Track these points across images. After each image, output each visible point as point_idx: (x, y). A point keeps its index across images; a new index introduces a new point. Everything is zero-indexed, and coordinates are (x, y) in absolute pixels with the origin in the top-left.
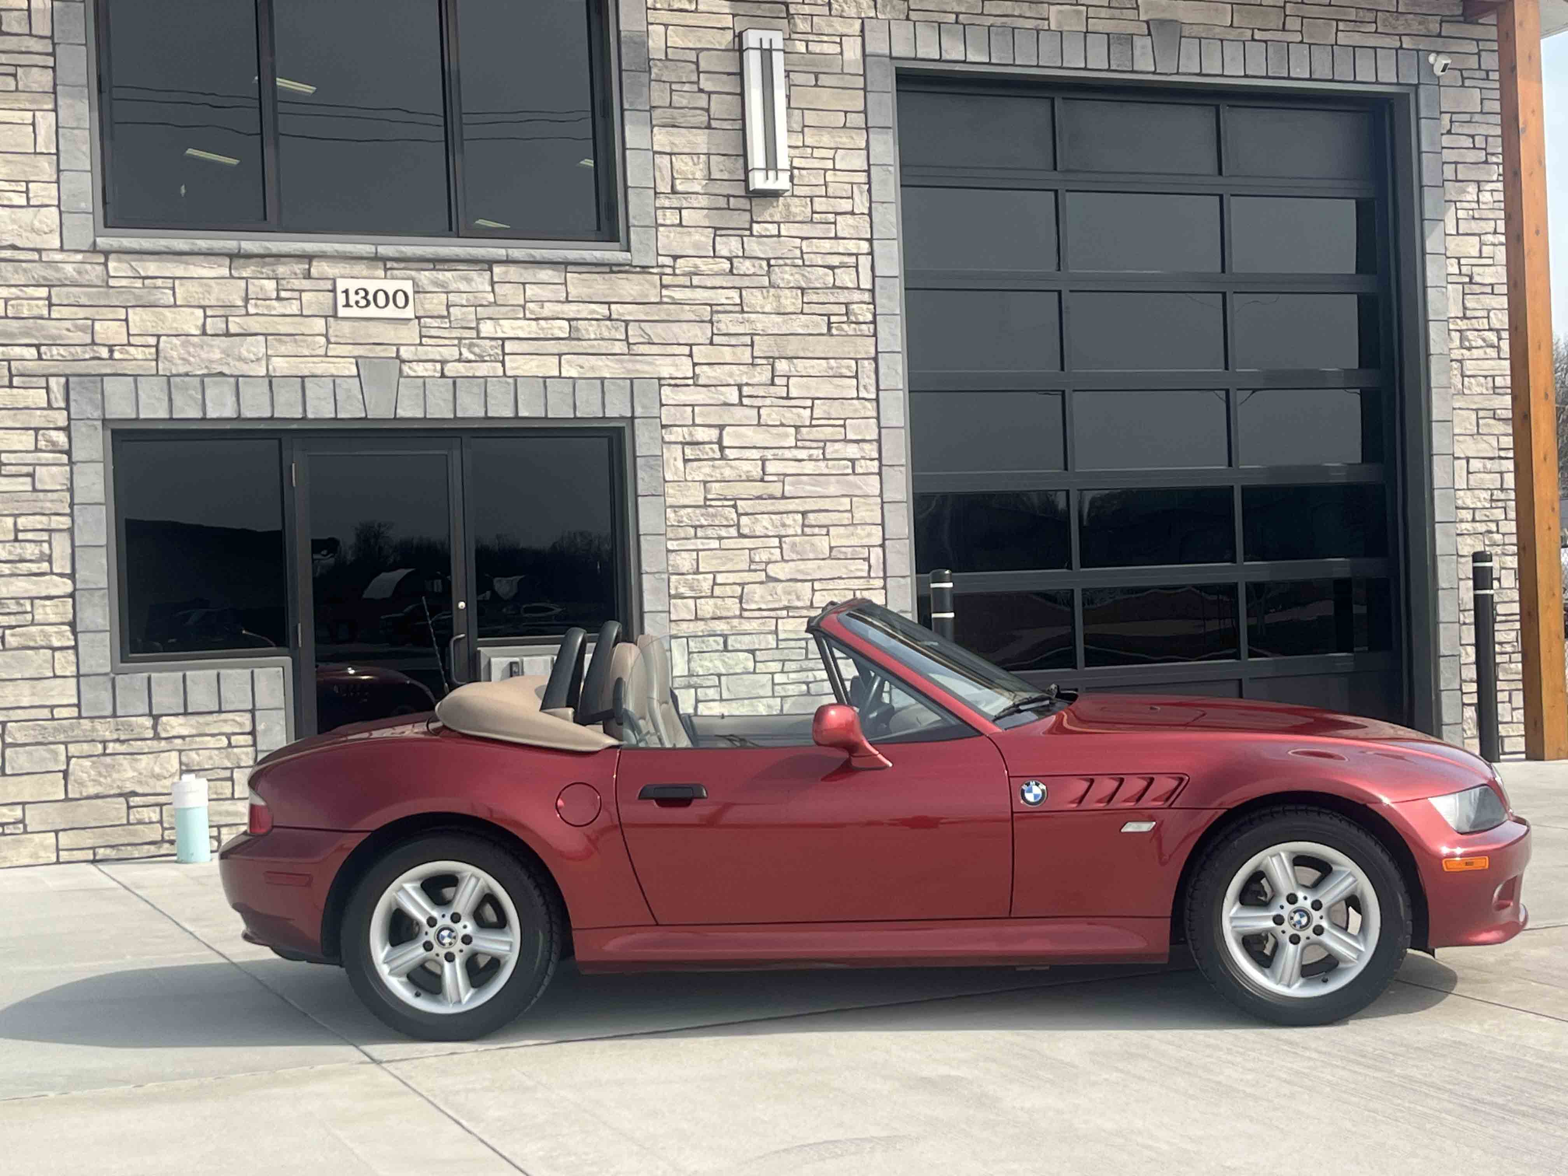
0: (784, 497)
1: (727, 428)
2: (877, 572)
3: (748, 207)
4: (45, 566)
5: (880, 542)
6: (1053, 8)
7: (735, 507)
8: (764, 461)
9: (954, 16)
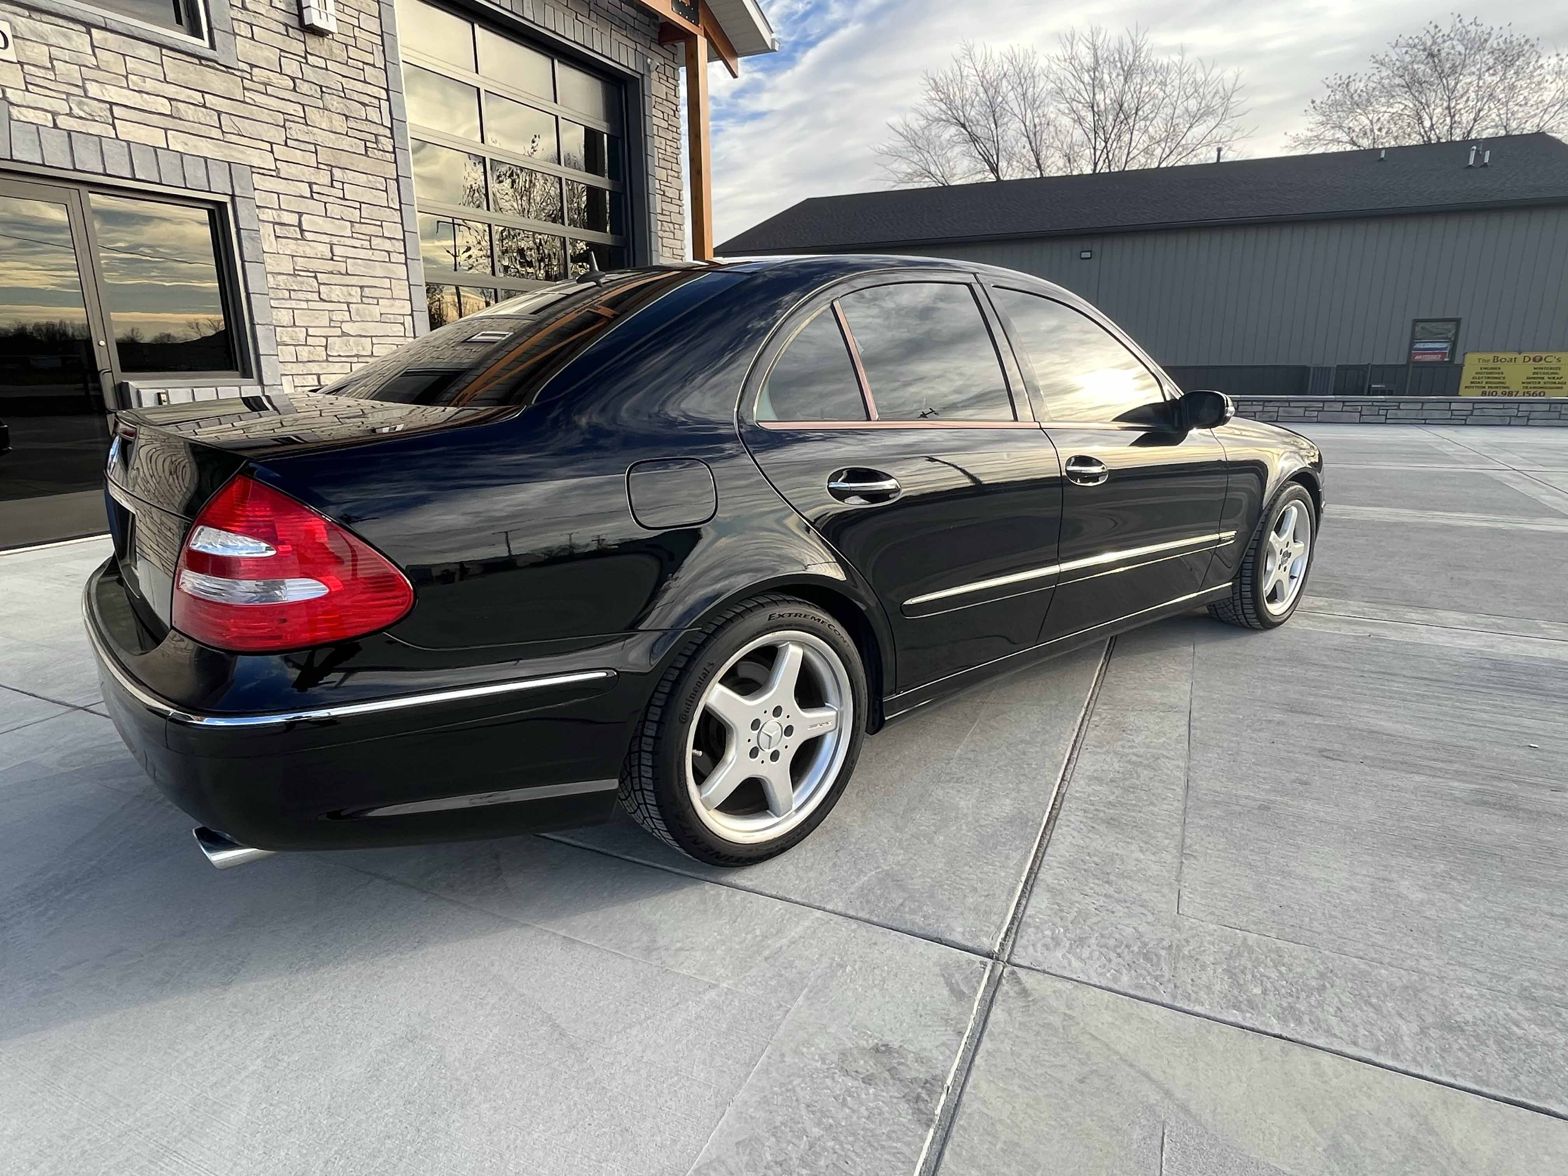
0: (347, 274)
1: (305, 215)
3: (303, 39)
5: (410, 312)
7: (316, 277)
8: (332, 245)
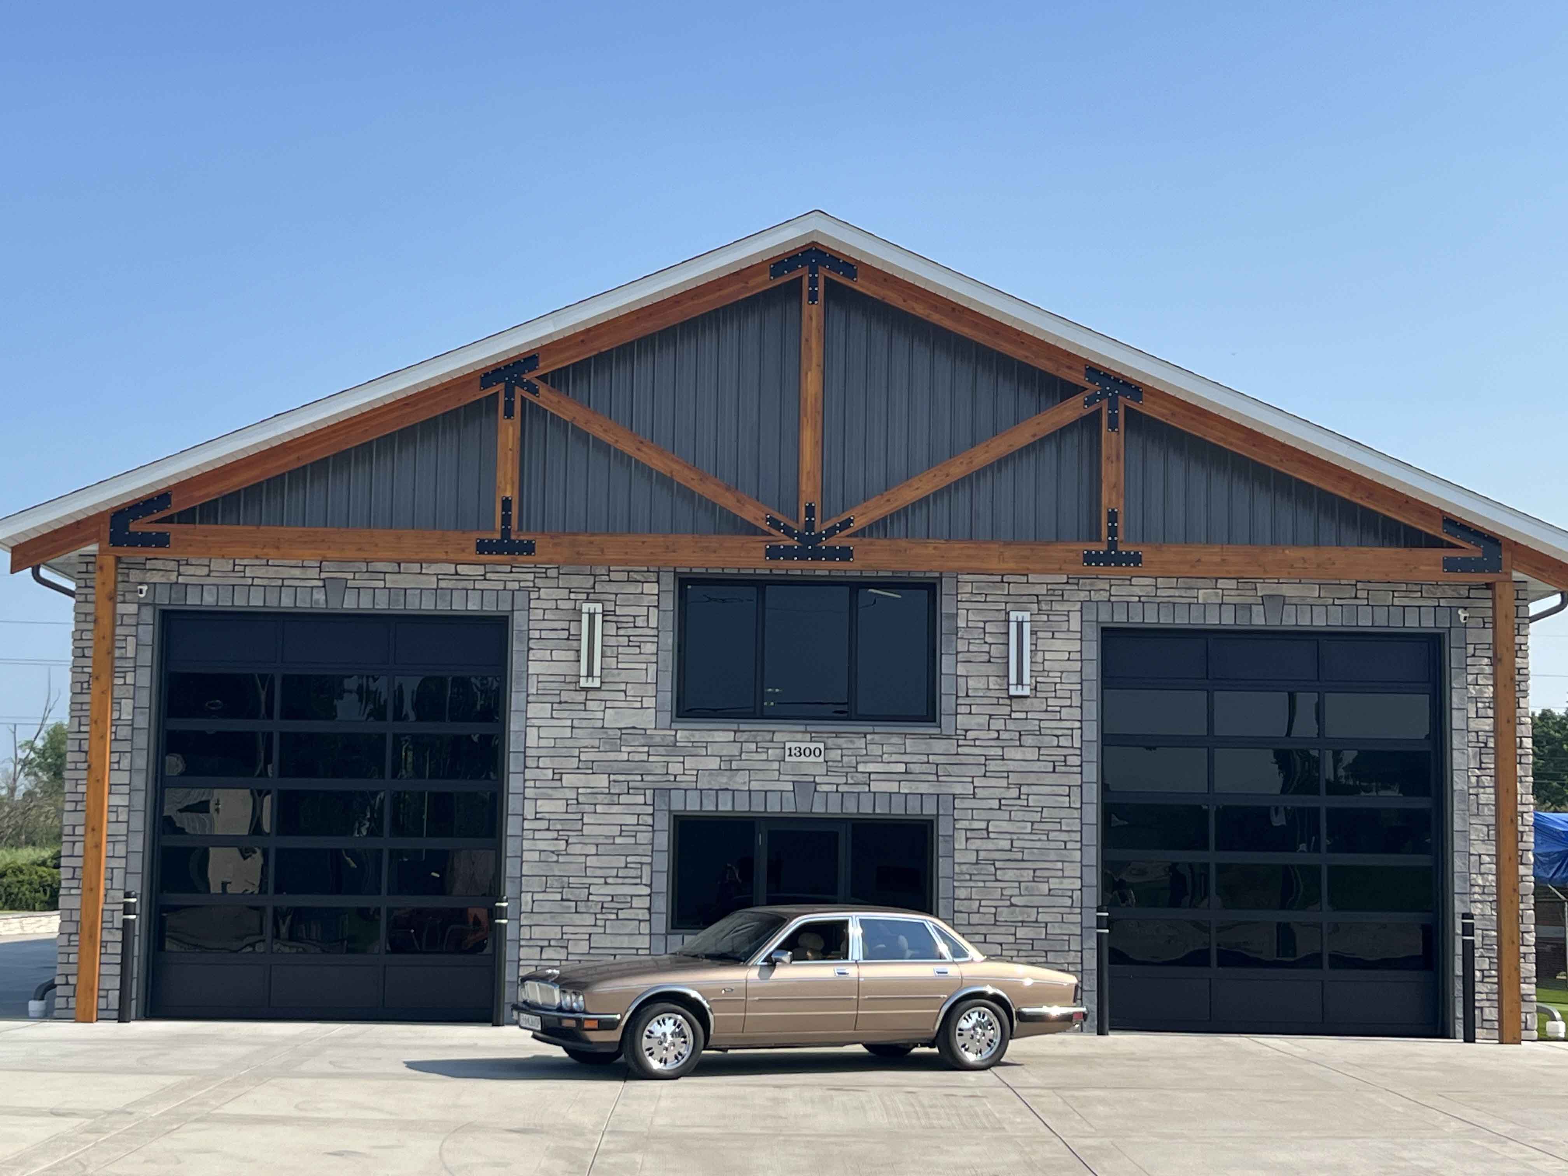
0: (1023, 860)
2: (1077, 904)
3: (1009, 704)
4: (638, 881)
5: (1079, 887)
6: (1200, 591)
8: (1012, 841)
9: (1137, 599)
